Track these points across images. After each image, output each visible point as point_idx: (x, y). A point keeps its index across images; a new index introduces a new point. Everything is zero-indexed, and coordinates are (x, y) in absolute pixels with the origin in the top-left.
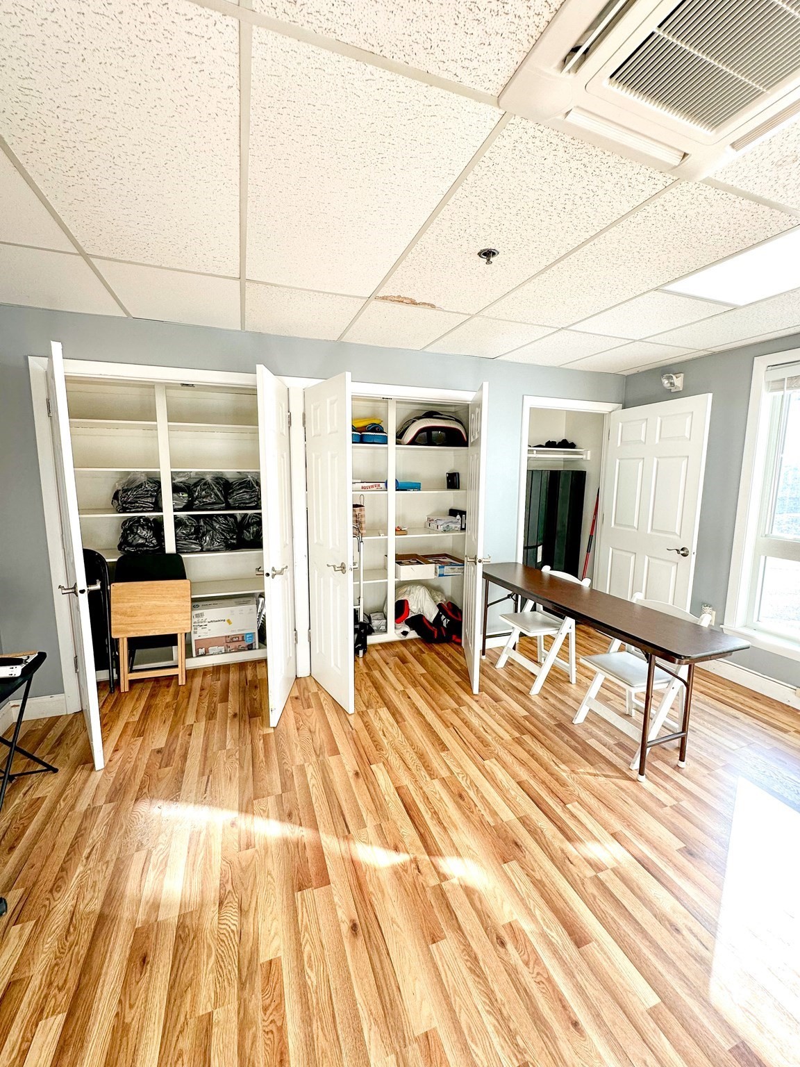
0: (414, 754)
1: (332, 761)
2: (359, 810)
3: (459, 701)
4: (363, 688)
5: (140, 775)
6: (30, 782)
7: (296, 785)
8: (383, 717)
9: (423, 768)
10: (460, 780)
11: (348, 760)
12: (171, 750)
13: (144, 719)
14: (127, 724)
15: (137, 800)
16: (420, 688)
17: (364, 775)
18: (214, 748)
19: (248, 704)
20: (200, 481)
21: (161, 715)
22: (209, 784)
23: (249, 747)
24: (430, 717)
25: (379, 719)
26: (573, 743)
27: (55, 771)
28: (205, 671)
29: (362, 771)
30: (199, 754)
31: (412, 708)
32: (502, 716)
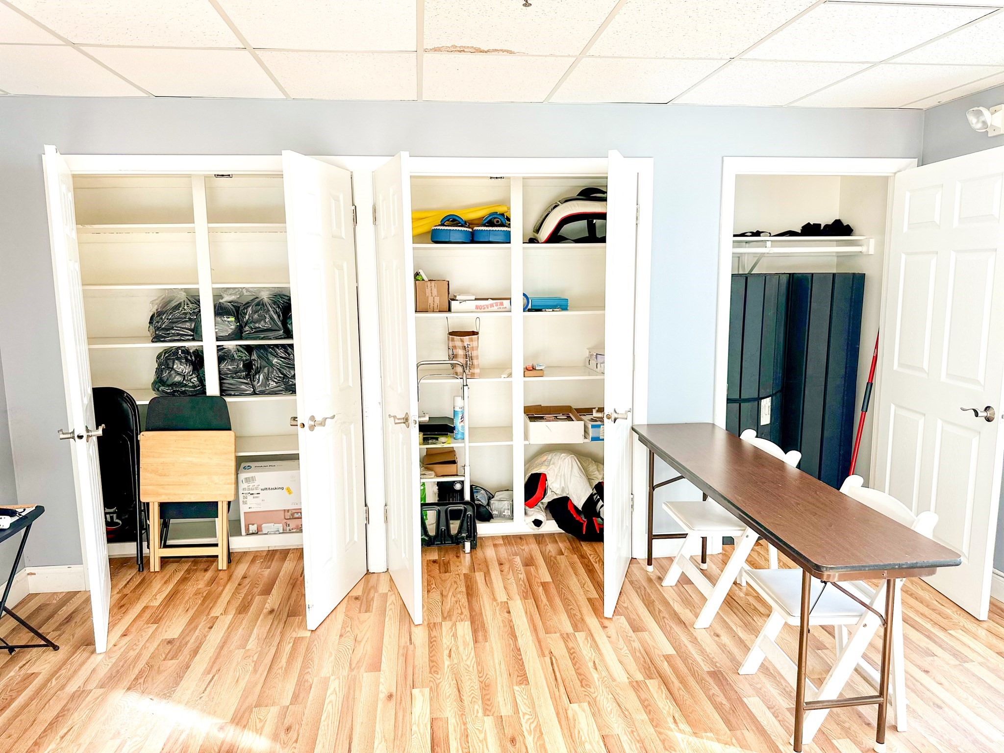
0: (477, 683)
1: (366, 678)
2: (373, 737)
3: (578, 624)
4: (450, 594)
5: (141, 664)
6: (29, 656)
7: (310, 698)
8: (460, 632)
9: (480, 702)
10: (523, 721)
11: (387, 680)
12: (184, 642)
13: (166, 605)
14: (146, 608)
15: (129, 689)
16: (531, 601)
17: (399, 699)
18: (232, 647)
19: (292, 601)
20: (253, 300)
21: (187, 602)
22: (212, 684)
23: (273, 650)
24: (526, 640)
25: (453, 635)
26: (721, 699)
27: (56, 648)
28: (255, 556)
29: (399, 694)
30: (213, 650)
31: (505, 626)
32: (633, 652)
